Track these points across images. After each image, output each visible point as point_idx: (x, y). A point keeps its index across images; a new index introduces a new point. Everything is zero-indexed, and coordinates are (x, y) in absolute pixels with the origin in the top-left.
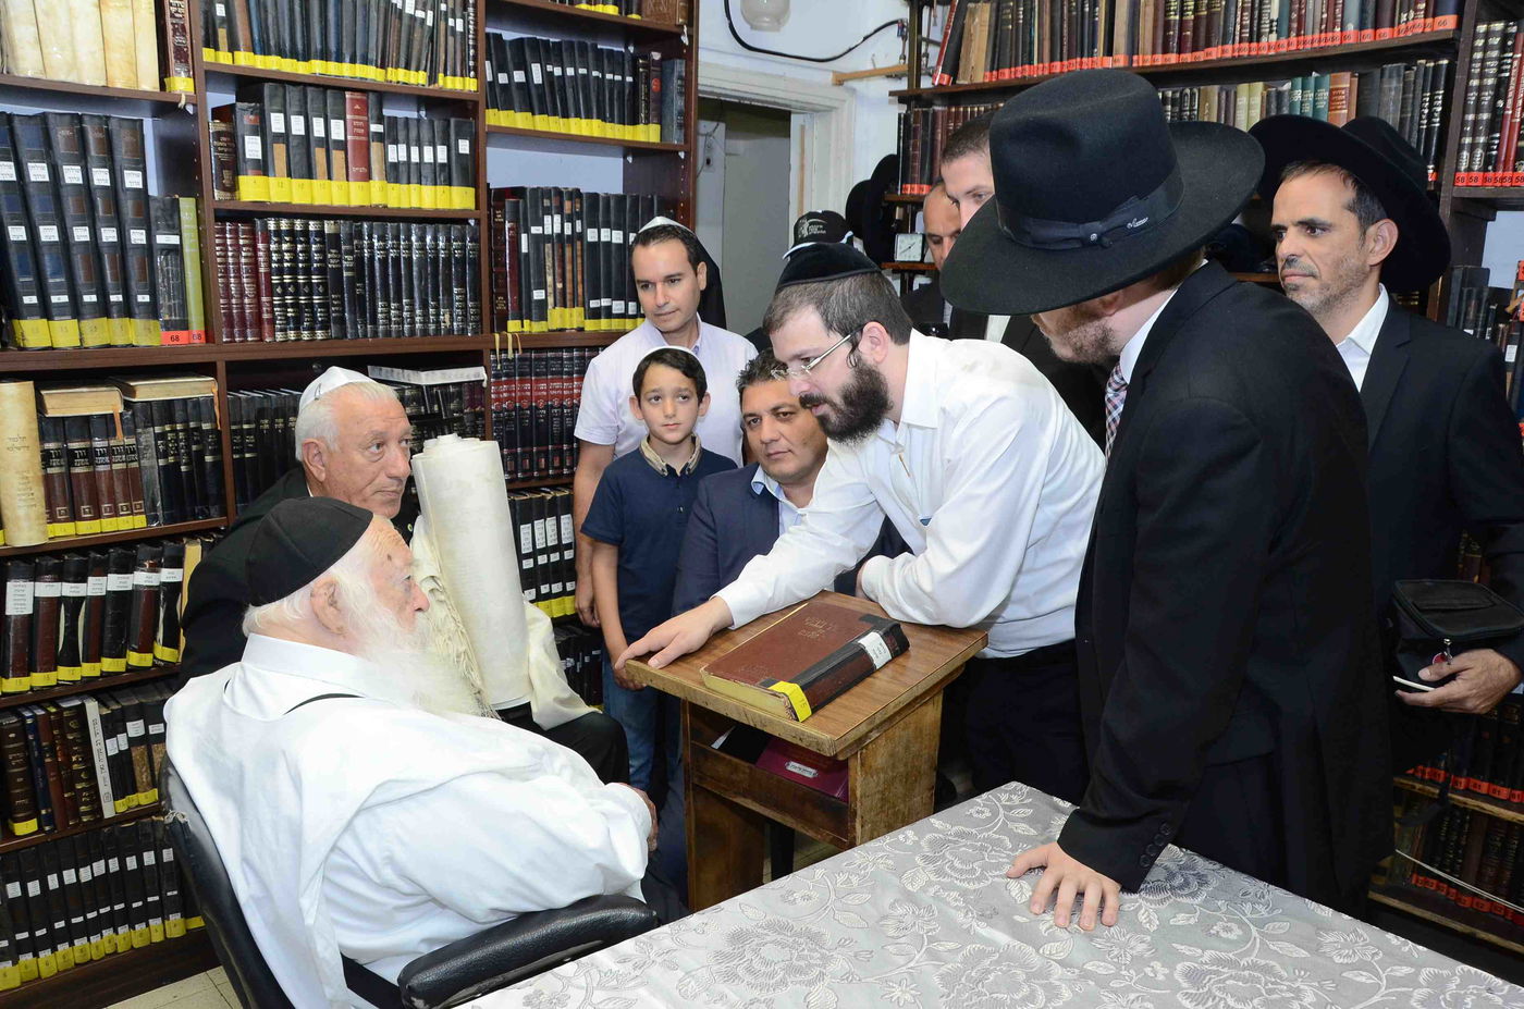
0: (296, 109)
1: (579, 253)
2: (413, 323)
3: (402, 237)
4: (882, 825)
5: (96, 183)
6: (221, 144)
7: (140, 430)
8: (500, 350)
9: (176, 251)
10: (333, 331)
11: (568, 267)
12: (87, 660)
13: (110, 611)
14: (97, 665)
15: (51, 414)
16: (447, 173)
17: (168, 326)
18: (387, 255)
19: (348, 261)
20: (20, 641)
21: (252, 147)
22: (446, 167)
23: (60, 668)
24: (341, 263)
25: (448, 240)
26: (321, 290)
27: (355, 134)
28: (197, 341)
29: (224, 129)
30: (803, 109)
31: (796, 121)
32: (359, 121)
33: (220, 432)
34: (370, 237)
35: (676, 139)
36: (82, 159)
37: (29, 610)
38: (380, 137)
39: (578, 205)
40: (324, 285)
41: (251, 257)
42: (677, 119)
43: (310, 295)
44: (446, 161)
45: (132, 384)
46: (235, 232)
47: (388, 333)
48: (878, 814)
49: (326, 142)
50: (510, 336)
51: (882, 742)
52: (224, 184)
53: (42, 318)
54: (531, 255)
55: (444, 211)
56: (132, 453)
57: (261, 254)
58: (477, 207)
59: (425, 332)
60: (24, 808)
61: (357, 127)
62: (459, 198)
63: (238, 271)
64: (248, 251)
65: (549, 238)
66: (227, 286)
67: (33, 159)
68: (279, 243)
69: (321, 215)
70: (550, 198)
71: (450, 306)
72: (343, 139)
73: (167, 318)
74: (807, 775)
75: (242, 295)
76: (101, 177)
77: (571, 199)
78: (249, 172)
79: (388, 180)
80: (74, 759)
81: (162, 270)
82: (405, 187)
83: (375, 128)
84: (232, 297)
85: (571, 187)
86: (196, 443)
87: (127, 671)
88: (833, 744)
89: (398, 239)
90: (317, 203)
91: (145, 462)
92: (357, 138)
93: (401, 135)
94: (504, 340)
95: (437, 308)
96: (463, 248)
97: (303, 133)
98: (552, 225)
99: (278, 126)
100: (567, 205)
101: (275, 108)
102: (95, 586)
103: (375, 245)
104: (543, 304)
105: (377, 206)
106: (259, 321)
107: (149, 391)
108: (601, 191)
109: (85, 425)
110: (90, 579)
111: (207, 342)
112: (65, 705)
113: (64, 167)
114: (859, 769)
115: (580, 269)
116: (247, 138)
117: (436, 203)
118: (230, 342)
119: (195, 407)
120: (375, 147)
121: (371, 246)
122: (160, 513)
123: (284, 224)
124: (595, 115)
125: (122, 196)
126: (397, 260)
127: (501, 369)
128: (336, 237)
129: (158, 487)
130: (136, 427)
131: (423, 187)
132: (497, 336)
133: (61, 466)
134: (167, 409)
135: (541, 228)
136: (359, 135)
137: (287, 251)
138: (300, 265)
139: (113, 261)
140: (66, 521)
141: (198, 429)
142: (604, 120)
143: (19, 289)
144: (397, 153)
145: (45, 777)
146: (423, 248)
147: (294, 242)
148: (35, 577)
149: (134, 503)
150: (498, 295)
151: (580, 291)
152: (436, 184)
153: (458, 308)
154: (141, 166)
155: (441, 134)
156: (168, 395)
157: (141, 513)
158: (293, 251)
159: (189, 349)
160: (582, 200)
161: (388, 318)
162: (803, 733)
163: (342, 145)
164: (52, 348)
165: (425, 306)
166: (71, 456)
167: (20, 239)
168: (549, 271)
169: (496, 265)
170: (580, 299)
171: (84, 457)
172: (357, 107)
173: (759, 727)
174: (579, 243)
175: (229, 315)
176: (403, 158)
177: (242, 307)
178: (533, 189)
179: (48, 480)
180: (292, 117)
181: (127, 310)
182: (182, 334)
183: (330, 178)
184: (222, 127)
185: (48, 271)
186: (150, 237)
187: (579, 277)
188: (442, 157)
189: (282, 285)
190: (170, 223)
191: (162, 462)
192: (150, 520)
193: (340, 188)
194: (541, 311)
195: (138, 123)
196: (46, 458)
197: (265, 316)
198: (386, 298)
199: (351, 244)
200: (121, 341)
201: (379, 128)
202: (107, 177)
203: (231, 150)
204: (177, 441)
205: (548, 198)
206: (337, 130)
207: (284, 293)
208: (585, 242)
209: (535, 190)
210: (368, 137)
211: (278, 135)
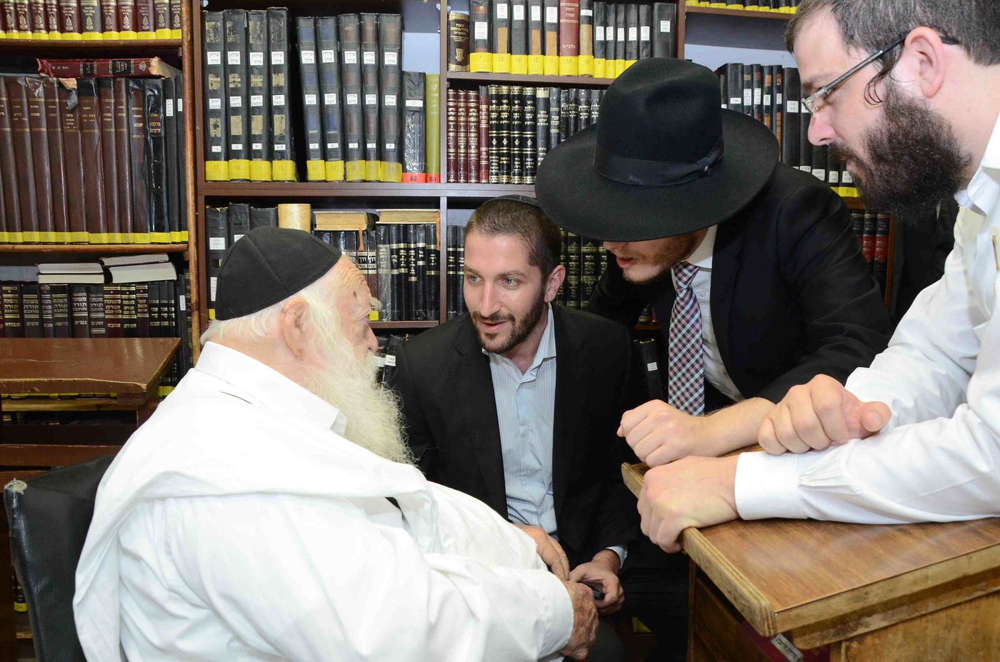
1: (779, 123)
5: (366, 63)
6: (457, 29)
7: (381, 246)
9: (422, 112)
15: (318, 228)
16: (650, 48)
18: (589, 117)
19: (555, 121)
21: (481, 31)
22: (649, 44)
24: (549, 122)
26: (531, 143)
27: (567, 18)
28: (433, 182)
32: (569, 7)
33: (440, 252)
34: (576, 102)
36: (361, 48)
38: (591, 20)
39: (779, 80)
40: (534, 140)
41: (476, 117)
43: (522, 146)
44: (648, 39)
45: (378, 211)
46: (467, 97)
49: (542, 25)
51: (891, 636)
52: (457, 60)
53: (321, 159)
56: (373, 262)
57: (483, 114)
61: (567, 12)
64: (475, 112)
65: (748, 109)
66: (456, 138)
67: (326, 48)
68: (499, 104)
69: (534, 83)
70: (752, 72)
72: (555, 21)
75: (467, 146)
76: (370, 58)
77: (771, 73)
78: (478, 49)
79: (594, 54)
81: (409, 127)
82: (611, 62)
83: (585, 12)
84: (460, 148)
85: (774, 64)
86: (423, 259)
90: (531, 73)
91: (381, 271)
92: (568, 21)
93: (612, 18)
97: (523, 19)
98: (752, 97)
99: (502, 13)
100: (767, 78)
103: (579, 107)
105: (583, 76)
106: (478, 167)
107: (389, 217)
111: (439, 182)
113: (345, 52)
116: (477, 24)
118: (454, 182)
119: (423, 231)
120: (585, 29)
121: (576, 109)
122: (388, 311)
123: (504, 89)
125: (383, 72)
128: (547, 101)
129: (390, 290)
130: (377, 243)
131: (626, 61)
134: (404, 232)
135: (740, 99)
136: (570, 18)
137: (505, 111)
138: (515, 122)
139: (374, 118)
141: (423, 248)
143: (309, 138)
144: (604, 34)
147: (510, 104)
154: (398, 48)
155: (645, 17)
156: (402, 221)
158: (511, 113)
160: (783, 75)
163: (557, 27)
164: (325, 181)
167: (313, 104)
174: (779, 115)
175: (456, 161)
176: (610, 37)
177: (467, 155)
178: (733, 65)
180: (515, 7)
181: (381, 155)
182: (420, 176)
183: (543, 53)
184: (460, 16)
185: (331, 125)
186: (401, 100)
188: (645, 34)
189: (499, 139)
190: (419, 92)
191: (395, 272)
192: (382, 315)
193: (552, 61)
195: (398, 18)
197: (484, 163)
199: (559, 106)
200: (373, 178)
201: (589, 13)
202: (373, 58)
203: (464, 34)
204: (408, 257)
205: (748, 74)
206: (551, 14)
207: (500, 144)
208: (785, 113)
209: (735, 65)
210: (579, 19)
211: (503, 21)
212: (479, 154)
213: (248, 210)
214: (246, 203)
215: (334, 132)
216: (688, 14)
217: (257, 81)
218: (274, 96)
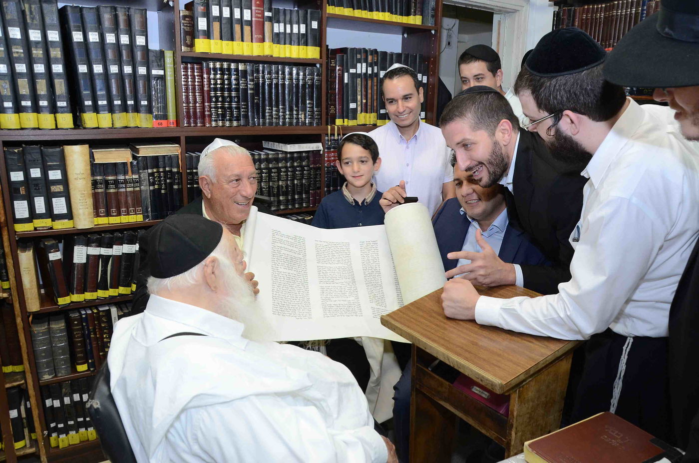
0: (225, 3)
1: (375, 84)
2: (284, 118)
3: (280, 72)
4: (529, 433)
5: (122, 42)
6: (185, 22)
7: (141, 171)
8: (331, 134)
9: (163, 78)
10: (242, 122)
11: (369, 91)
12: (111, 287)
13: (123, 263)
14: (117, 290)
15: (97, 161)
16: (305, 38)
17: (157, 117)
18: (272, 82)
19: (251, 85)
20: (80, 276)
21: (202, 24)
22: (305, 36)
23: (99, 291)
24: (247, 86)
25: (304, 75)
26: (236, 100)
27: (257, 17)
28: (172, 126)
29: (188, 14)
30: (500, 11)
31: (496, 18)
32: (258, 10)
33: (181, 173)
34: (263, 72)
35: (430, 23)
36: (116, 30)
37: (84, 261)
38: (270, 19)
39: (376, 58)
40: (238, 97)
41: (200, 82)
42: (431, 12)
43: (230, 102)
44: (305, 32)
45: (137, 147)
46: (193, 69)
47: (271, 124)
48: (526, 426)
49: (241, 21)
50: (336, 127)
51: (533, 383)
52: (187, 43)
53: (94, 112)
54: (350, 85)
55: (303, 59)
56: (137, 182)
57: (205, 80)
58: (321, 57)
59: (291, 124)
60: (81, 358)
61: (257, 13)
62: (311, 53)
63: (194, 89)
64: (199, 79)
65: (360, 75)
66: (187, 97)
67: (92, 30)
68: (215, 74)
69: (237, 60)
70: (360, 54)
71: (304, 110)
72: (250, 19)
73: (157, 113)
74: (484, 396)
75: (195, 102)
76: (125, 39)
77: (371, 54)
78: (201, 37)
79: (273, 41)
80: (105, 336)
81: (155, 89)
82: (282, 46)
83: (267, 14)
84: (190, 103)
85: (372, 48)
86: (169, 178)
87: (132, 294)
88: (502, 387)
89: (278, 73)
90: (235, 54)
91: (142, 188)
92: (258, 19)
93: (282, 18)
94: (333, 129)
95: (298, 111)
96: (312, 79)
97: (229, 16)
98: (361, 68)
99: (216, 12)
100: (370, 58)
101: (215, 3)
102: (117, 250)
103: (265, 76)
104: (355, 110)
105: (267, 56)
106: (203, 116)
107: (146, 151)
108: (389, 51)
109: (114, 168)
110: (114, 246)
111: (177, 126)
112: (101, 309)
113: (107, 34)
114: (517, 399)
115: (375, 92)
116: (199, 19)
117: (299, 55)
118: (188, 126)
119: (170, 160)
120: (267, 24)
121: (263, 77)
122: (150, 214)
123: (218, 65)
124: (387, 11)
125: (135, 50)
126: (277, 85)
127: (331, 145)
128: (245, 72)
129: (149, 200)
130: (139, 169)
131: (292, 46)
132: (329, 127)
133: (102, 188)
134: (156, 161)
135: (355, 70)
136: (259, 18)
137: (219, 79)
138: (226, 86)
139: (130, 84)
140: (104, 216)
141: (171, 171)
142: (392, 13)
143: (83, 97)
144: (278, 28)
145: (91, 344)
146: (291, 79)
147: (223, 74)
148: (88, 244)
149: (137, 208)
150: (331, 105)
151: (375, 104)
152: (299, 45)
153: (309, 111)
154: (145, 34)
155: (302, 18)
156: (155, 153)
157: (140, 214)
158: (222, 79)
159: (168, 129)
160: (378, 55)
161: (271, 115)
162: (483, 377)
163: (250, 23)
164: (98, 128)
165: (291, 110)
166: (107, 183)
167: (84, 72)
168: (359, 93)
169: (331, 89)
170: (375, 108)
171: (112, 184)
172: (258, 3)
173: (456, 367)
174: (375, 79)
175: (188, 112)
176: (282, 30)
177: (195, 108)
178: (351, 49)
179: (95, 196)
180: (224, 8)
181: (137, 109)
182: (164, 122)
183: (242, 40)
184: (187, 13)
185: (98, 88)
186: (149, 71)
187: (375, 97)
188: (303, 31)
189: (217, 97)
190: (159, 64)
191: (152, 188)
192: (145, 217)
193: (248, 46)
194: (354, 114)
195: (144, 11)
196: (95, 184)
197: (207, 113)
198: (271, 105)
199: (253, 76)
200: (132, 125)
201: (270, 14)
202: (128, 39)
203: (191, 25)
204: (160, 177)
205: (359, 54)
206: (247, 15)
207: (217, 101)
208: (379, 78)
209: (352, 49)
210: (264, 19)
211: (216, 17)
212: (203, 107)
213: (39, 151)
214: (37, 145)
215: (101, 93)
216: (328, 18)
217: (38, 53)
218: (53, 65)
